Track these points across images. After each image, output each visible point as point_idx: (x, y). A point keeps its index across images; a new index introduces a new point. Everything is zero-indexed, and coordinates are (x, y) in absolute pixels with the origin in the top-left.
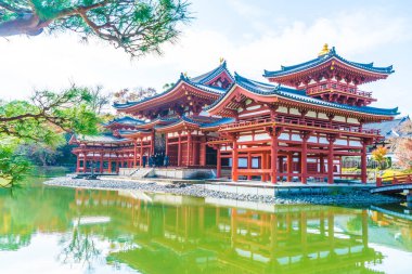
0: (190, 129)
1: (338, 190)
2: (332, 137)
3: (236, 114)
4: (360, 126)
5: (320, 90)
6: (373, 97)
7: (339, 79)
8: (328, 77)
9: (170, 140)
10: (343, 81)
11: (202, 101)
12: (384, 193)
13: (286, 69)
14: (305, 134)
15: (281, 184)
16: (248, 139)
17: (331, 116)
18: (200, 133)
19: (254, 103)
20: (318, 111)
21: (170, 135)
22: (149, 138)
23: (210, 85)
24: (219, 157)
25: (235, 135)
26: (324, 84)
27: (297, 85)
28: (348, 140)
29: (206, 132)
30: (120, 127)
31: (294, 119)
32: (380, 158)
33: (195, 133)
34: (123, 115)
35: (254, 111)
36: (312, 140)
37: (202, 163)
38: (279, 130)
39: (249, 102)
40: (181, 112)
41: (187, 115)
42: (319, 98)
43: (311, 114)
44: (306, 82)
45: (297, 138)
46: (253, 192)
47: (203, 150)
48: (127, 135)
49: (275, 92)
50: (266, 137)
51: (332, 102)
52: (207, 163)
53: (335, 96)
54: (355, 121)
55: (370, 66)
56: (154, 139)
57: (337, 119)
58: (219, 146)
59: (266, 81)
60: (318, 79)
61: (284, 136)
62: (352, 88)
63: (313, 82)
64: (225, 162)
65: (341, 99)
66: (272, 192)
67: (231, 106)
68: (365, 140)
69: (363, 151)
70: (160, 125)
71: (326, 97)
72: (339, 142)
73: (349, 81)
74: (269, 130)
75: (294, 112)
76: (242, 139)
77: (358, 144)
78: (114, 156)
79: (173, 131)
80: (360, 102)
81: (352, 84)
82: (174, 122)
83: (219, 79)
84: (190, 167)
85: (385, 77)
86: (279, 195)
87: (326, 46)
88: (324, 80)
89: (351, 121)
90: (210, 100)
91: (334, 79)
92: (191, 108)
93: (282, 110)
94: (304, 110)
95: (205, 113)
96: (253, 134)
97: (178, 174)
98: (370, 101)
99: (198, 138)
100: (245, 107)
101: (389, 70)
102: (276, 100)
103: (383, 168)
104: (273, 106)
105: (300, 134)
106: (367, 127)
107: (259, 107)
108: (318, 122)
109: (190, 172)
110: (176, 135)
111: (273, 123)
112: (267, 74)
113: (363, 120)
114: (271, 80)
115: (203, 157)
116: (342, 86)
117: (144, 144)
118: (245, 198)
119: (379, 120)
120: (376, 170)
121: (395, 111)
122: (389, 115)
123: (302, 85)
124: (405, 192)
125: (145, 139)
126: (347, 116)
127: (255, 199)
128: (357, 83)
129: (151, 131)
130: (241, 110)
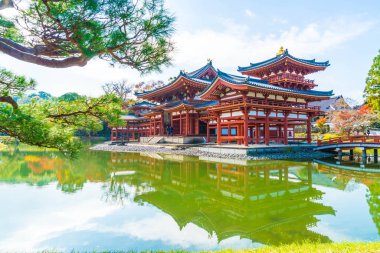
0: (188, 109)
1: (291, 149)
2: (287, 112)
3: (219, 98)
4: (306, 104)
5: (279, 80)
6: (315, 83)
7: (291, 71)
8: (283, 70)
9: (174, 117)
10: (294, 73)
11: (195, 89)
12: (322, 151)
13: (253, 65)
14: (268, 111)
15: (251, 146)
16: (228, 115)
17: (286, 98)
18: (195, 112)
19: (231, 90)
20: (276, 94)
21: (174, 114)
22: (160, 116)
23: (201, 78)
24: (208, 128)
25: (219, 113)
26: (280, 75)
27: (262, 76)
28: (298, 114)
29: (198, 111)
30: (140, 109)
31: (259, 101)
32: (321, 125)
33: (191, 112)
34: (141, 100)
35: (231, 96)
36: (273, 115)
37: (197, 132)
38: (249, 108)
39: (228, 90)
40: (181, 97)
41: (185, 99)
42: (276, 85)
43: (271, 97)
44: (268, 74)
45: (261, 114)
46: (232, 152)
47: (197, 124)
48: (145, 114)
49: (246, 82)
50: (240, 114)
51: (287, 87)
52: (200, 132)
53: (288, 83)
54: (303, 101)
55: (313, 61)
56: (163, 116)
57: (290, 99)
58: (208, 120)
59: (240, 74)
60: (276, 72)
61: (252, 113)
62: (301, 77)
63: (273, 74)
64: (213, 132)
65: (293, 86)
66: (245, 152)
67: (215, 93)
68: (310, 114)
69: (308, 121)
70: (167, 107)
71: (282, 84)
72: (292, 116)
73: (298, 73)
74: (242, 109)
75: (260, 96)
76: (224, 115)
77: (305, 117)
78: (136, 129)
79: (176, 111)
80: (306, 87)
81: (300, 74)
82: (176, 104)
83: (207, 73)
84: (188, 136)
85: (324, 69)
86: (250, 153)
87: (282, 48)
88: (280, 72)
89: (299, 100)
90: (201, 89)
91: (287, 72)
92: (188, 95)
93: (251, 94)
94: (266, 94)
95: (198, 97)
96: (231, 112)
97: (180, 140)
98: (313, 86)
99: (193, 115)
100: (225, 93)
101: (326, 64)
102: (246, 88)
103: (324, 133)
104: (245, 92)
105: (264, 111)
106: (311, 104)
107: (235, 93)
108: (276, 102)
109: (188, 139)
110: (178, 113)
111: (245, 104)
112: (241, 69)
113: (308, 100)
114: (243, 73)
115: (197, 128)
116: (293, 76)
117: (157, 120)
118: (226, 156)
119: (319, 100)
120: (319, 134)
121: (330, 93)
122: (327, 95)
123: (265, 76)
124: (337, 150)
125: (156, 117)
126: (297, 97)
127: (233, 157)
128: (304, 73)
129: (160, 111)
130: (222, 95)
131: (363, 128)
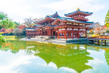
0: (49, 27)
2: (79, 29)
3: (58, 24)
4: (85, 26)
5: (77, 18)
6: (88, 19)
7: (81, 16)
8: (78, 15)
9: (46, 30)
10: (82, 16)
11: (52, 21)
13: (69, 14)
14: (73, 28)
15: (68, 39)
16: (61, 30)
18: (52, 28)
19: (62, 22)
20: (76, 23)
21: (45, 29)
22: (41, 29)
23: (54, 17)
24: (56, 33)
25: (58, 29)
27: (72, 17)
28: (83, 29)
29: (53, 28)
30: (35, 27)
31: (70, 25)
32: (91, 32)
33: (51, 28)
35: (62, 24)
36: (74, 30)
37: (53, 35)
38: (67, 28)
39: (61, 22)
41: (49, 24)
42: (76, 20)
43: (74, 24)
44: (74, 17)
46: (62, 41)
47: (53, 32)
48: (37, 29)
50: (64, 29)
51: (79, 21)
53: (79, 20)
54: (84, 25)
55: (88, 12)
56: (42, 29)
57: (80, 25)
58: (56, 31)
60: (76, 16)
61: (68, 29)
62: (84, 17)
63: (75, 16)
65: (81, 20)
66: (65, 41)
67: (57, 23)
68: (87, 29)
69: (86, 31)
70: (43, 26)
71: (78, 20)
73: (83, 16)
74: (65, 28)
76: (59, 30)
78: (34, 33)
80: (85, 21)
81: (84, 16)
82: (46, 26)
83: (56, 16)
84: (50, 36)
85: (91, 15)
86: (67, 42)
87: (78, 8)
88: (77, 16)
89: (83, 25)
91: (80, 16)
92: (50, 23)
93: (68, 23)
94: (72, 23)
95: (52, 24)
96: (62, 29)
97: (47, 37)
98: (88, 20)
99: (51, 29)
100: (60, 23)
101: (92, 13)
102: (66, 21)
103: (92, 34)
104: (66, 23)
105: (72, 28)
106: (87, 26)
107: (63, 23)
108: (76, 26)
109: (50, 37)
110: (47, 29)
111: (65, 27)
112: (65, 15)
113: (86, 25)
116: (81, 17)
117: (40, 31)
118: (60, 43)
119: (89, 25)
120: (91, 34)
121: (93, 22)
122: (92, 23)
123: (73, 17)
125: (40, 30)
127: (62, 43)
128: (85, 16)
129: (41, 28)
130: (59, 23)
131: (104, 33)
